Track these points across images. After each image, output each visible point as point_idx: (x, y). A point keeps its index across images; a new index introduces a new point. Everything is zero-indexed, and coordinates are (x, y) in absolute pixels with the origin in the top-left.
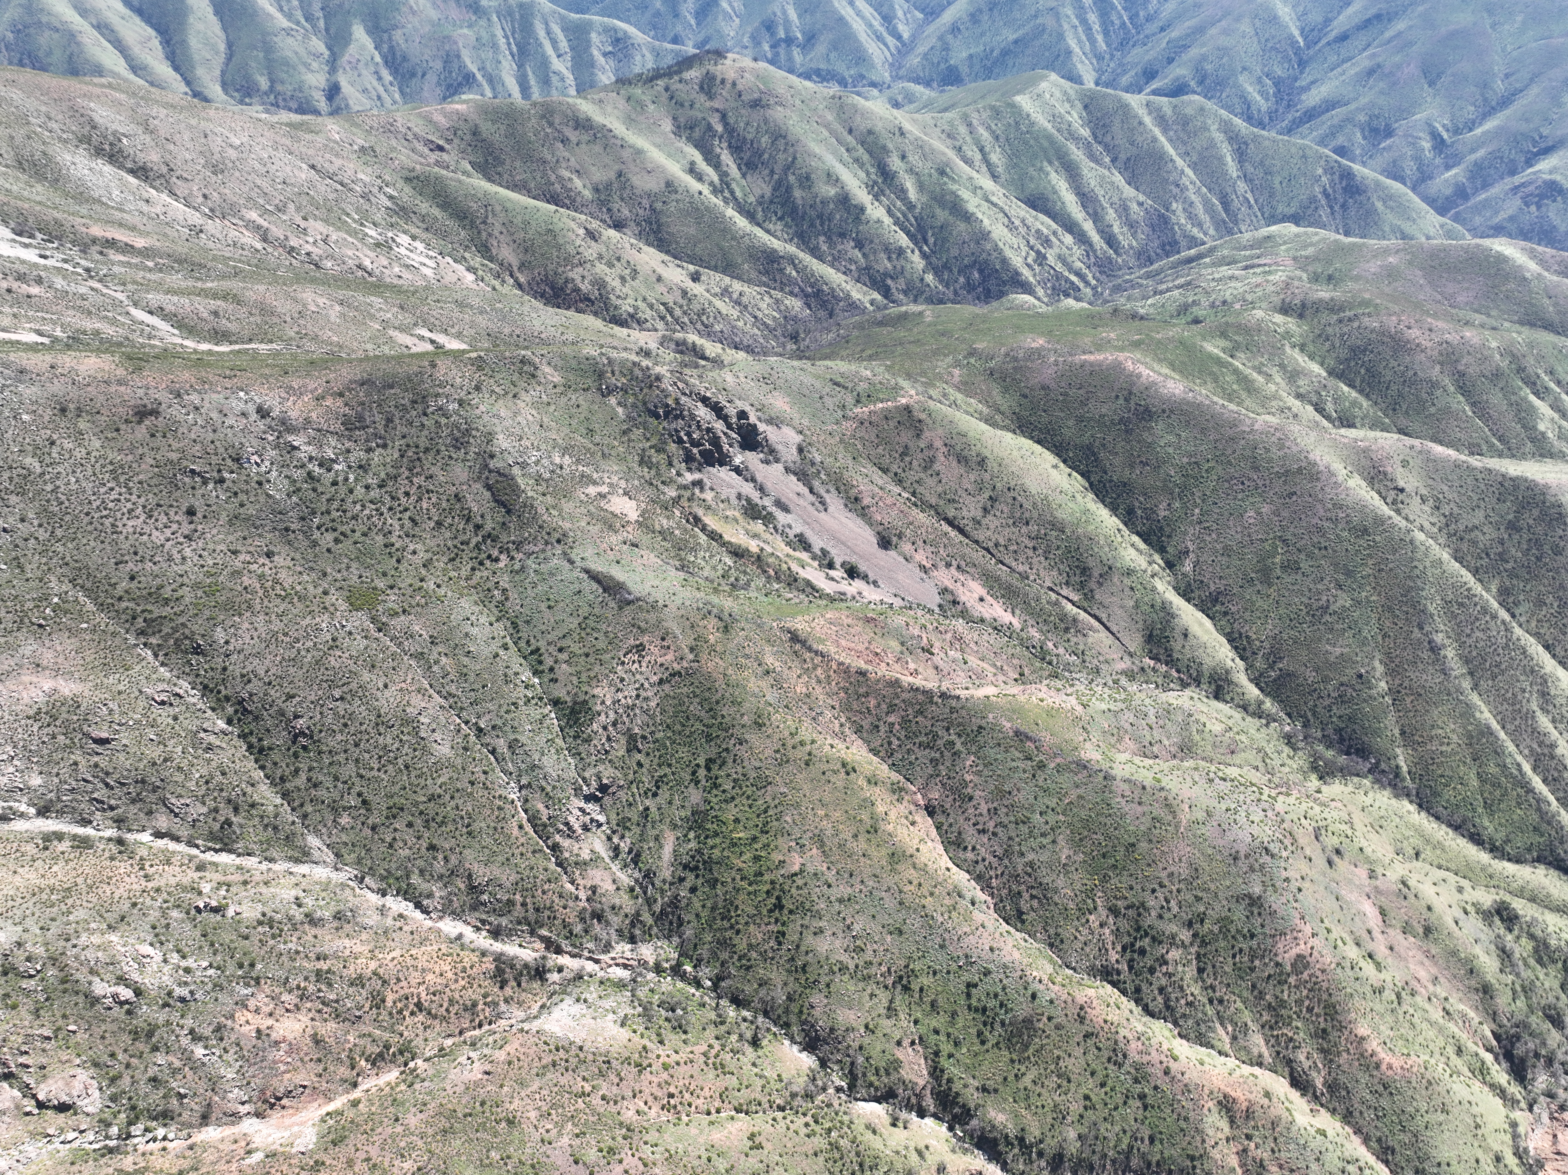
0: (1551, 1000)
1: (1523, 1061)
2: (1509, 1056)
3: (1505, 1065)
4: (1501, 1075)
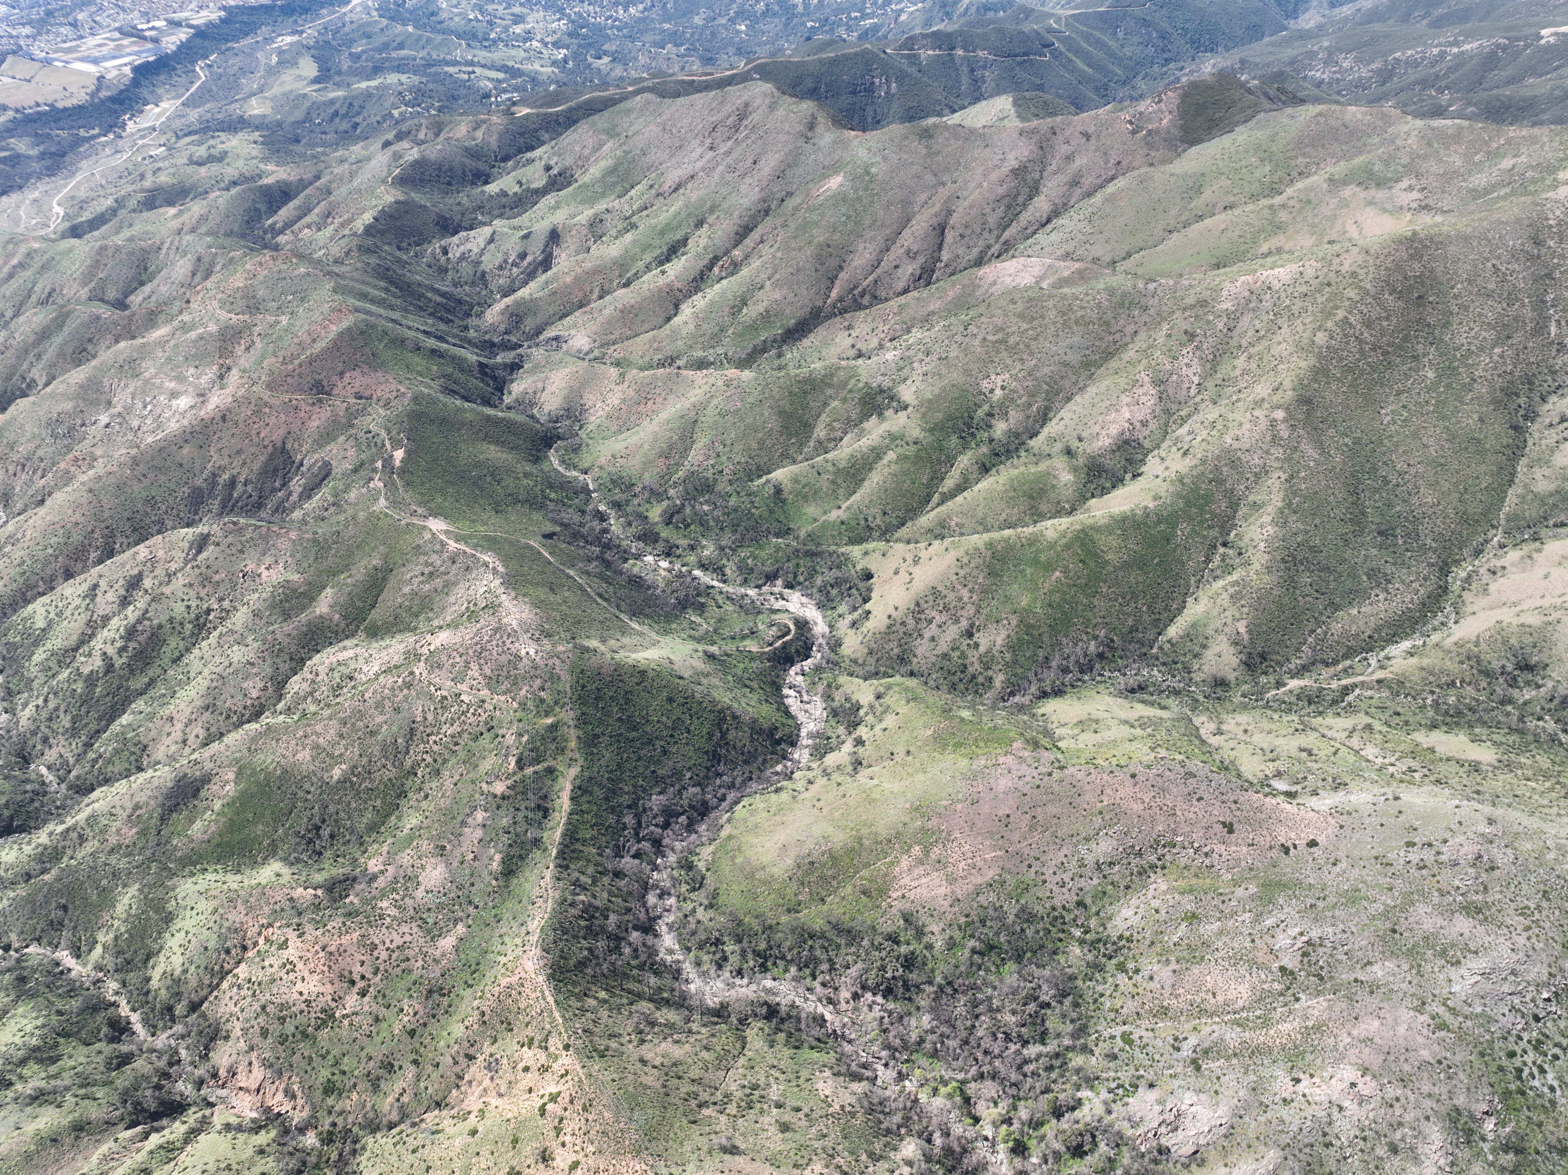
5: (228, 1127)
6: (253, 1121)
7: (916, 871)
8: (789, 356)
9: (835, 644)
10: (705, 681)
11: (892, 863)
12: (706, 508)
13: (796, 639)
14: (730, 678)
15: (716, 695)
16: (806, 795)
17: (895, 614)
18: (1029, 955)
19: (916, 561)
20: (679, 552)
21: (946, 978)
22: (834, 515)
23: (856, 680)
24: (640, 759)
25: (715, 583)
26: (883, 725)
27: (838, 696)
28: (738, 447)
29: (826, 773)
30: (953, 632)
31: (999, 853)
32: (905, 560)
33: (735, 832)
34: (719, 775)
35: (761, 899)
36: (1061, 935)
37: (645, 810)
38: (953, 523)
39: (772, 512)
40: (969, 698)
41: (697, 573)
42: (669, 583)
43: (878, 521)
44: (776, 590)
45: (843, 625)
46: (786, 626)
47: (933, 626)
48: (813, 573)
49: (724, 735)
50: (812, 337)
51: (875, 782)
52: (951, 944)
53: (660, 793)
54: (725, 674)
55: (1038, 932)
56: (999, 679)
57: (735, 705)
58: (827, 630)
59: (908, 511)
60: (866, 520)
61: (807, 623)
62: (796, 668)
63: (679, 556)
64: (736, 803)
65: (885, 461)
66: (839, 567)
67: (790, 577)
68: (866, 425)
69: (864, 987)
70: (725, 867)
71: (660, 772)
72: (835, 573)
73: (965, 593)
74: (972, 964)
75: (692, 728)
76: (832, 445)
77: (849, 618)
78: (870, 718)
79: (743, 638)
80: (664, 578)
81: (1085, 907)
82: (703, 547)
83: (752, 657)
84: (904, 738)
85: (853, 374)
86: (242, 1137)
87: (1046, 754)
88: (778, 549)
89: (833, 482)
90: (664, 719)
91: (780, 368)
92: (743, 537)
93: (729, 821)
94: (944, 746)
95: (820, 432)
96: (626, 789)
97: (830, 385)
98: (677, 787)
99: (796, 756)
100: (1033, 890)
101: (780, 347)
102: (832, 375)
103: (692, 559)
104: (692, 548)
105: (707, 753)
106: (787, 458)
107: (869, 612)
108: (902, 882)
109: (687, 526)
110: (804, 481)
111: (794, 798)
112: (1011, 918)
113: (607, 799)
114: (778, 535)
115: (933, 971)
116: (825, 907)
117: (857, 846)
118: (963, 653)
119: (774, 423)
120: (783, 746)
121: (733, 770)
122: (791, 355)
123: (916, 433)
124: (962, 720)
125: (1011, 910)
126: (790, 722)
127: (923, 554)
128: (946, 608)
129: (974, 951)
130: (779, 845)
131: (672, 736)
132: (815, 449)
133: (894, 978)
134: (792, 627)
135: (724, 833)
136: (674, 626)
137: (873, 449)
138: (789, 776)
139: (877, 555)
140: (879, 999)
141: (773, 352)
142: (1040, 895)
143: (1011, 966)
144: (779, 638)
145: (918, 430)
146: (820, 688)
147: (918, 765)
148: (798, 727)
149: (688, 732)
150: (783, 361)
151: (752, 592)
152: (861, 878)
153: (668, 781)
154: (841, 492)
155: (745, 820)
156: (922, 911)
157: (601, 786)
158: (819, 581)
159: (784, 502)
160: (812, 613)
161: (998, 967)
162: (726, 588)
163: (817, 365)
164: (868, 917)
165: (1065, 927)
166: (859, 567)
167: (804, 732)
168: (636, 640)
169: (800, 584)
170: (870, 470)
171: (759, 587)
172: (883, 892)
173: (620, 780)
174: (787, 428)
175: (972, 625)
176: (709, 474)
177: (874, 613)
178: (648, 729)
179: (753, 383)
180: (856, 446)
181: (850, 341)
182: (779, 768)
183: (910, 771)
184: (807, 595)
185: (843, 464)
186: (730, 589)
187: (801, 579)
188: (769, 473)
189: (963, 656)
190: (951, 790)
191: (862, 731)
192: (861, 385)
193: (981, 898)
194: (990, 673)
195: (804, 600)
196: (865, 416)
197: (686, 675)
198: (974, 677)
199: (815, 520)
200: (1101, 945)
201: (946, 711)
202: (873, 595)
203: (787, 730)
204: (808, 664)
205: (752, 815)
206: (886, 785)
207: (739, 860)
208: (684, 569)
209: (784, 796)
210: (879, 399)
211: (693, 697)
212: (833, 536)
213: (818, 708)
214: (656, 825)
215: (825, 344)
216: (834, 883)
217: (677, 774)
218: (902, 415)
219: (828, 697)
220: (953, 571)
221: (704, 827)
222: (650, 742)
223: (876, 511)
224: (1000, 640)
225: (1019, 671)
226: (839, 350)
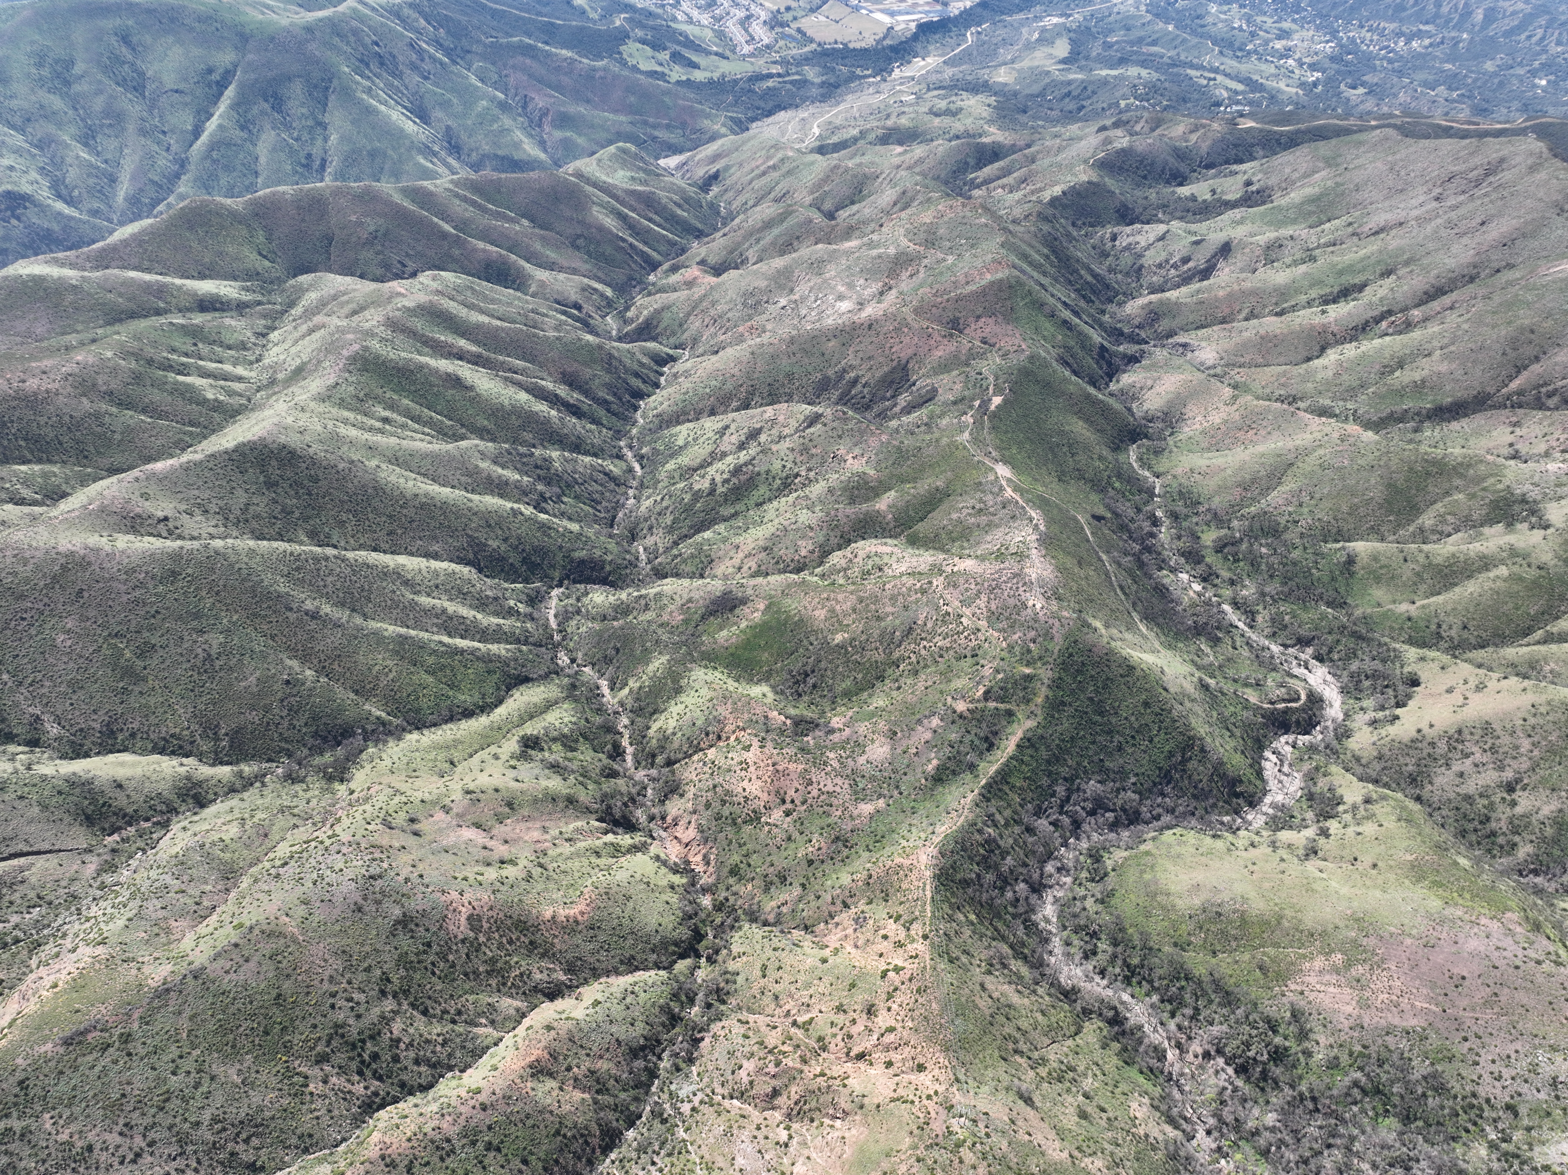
0: (599, 764)
1: (624, 817)
2: (616, 823)
3: (620, 831)
4: (626, 840)
5: (657, 858)
6: (675, 864)
7: (1328, 977)
8: (1428, 433)
9: (1343, 733)
10: (1188, 704)
11: (1304, 956)
12: (1264, 550)
13: (1302, 709)
14: (1215, 714)
15: (1193, 721)
16: (1244, 854)
17: (1426, 730)
18: (1420, 1123)
19: (1480, 688)
20: (1216, 581)
21: (1311, 1090)
22: (1403, 608)
23: (1349, 776)
24: (1094, 743)
25: (1241, 625)
26: (1359, 829)
27: (1322, 784)
28: (1326, 504)
29: (1273, 845)
30: (1490, 777)
31: (1433, 1007)
32: (1466, 682)
33: (1154, 851)
34: (1163, 795)
35: (1153, 919)
36: (1470, 1126)
37: (1078, 789)
38: (1547, 668)
39: (1333, 579)
40: (1477, 853)
41: (1226, 607)
42: (1194, 605)
43: (1453, 633)
44: (1303, 656)
45: (1360, 720)
46: (1297, 692)
47: (1468, 762)
48: (1352, 655)
49: (1184, 761)
50: (1464, 422)
51: (1324, 875)
52: (1333, 1064)
53: (1099, 782)
54: (1212, 707)
55: (1442, 1108)
56: (1524, 851)
57: (1209, 740)
58: (1341, 716)
59: (1495, 635)
60: (1439, 626)
61: (1321, 700)
62: (1291, 738)
63: (1215, 586)
64: (1169, 828)
65: (1491, 575)
66: (1384, 661)
67: (1325, 649)
68: (1486, 530)
69: (1220, 1052)
70: (1131, 876)
71: (1107, 764)
72: (1377, 665)
73: (1525, 744)
74: (1347, 1095)
75: (1156, 740)
76: (1435, 538)
77: (1370, 715)
78: (1348, 817)
79: (1246, 685)
80: (1191, 599)
81: (1516, 1115)
82: (1244, 586)
83: (1246, 705)
84: (1377, 850)
85: (1497, 472)
86: (664, 870)
87: (1545, 942)
88: (1323, 617)
89: (1418, 574)
90: (1133, 719)
91: (1410, 441)
92: (1292, 591)
93: (1154, 839)
94: (1420, 878)
95: (1427, 520)
96: (1070, 762)
97: (1462, 476)
98: (1117, 785)
99: (1250, 817)
100: (1457, 1064)
101: (1422, 422)
102: (1469, 466)
103: (1227, 593)
104: (1232, 583)
105: (1160, 769)
106: (1376, 532)
107: (1397, 718)
108: (1307, 979)
109: (1237, 561)
110: (1384, 561)
111: (1229, 850)
112: (1416, 1075)
113: (1048, 762)
114: (1329, 604)
115: (1301, 1078)
116: (1214, 961)
117: (1274, 922)
118: (1492, 804)
119: (1377, 493)
120: (1241, 801)
121: (1179, 798)
122: (1430, 433)
123: (1547, 557)
124: (1456, 863)
125: (1420, 1069)
126: (1258, 783)
127: (1492, 685)
128: (1493, 750)
129: (1356, 1084)
130: (1194, 882)
131: (1133, 737)
132: (1414, 535)
133: (1255, 1059)
134: (1303, 697)
135: (1143, 847)
136: (1180, 645)
137: (1482, 557)
138: (1235, 831)
139: (1435, 666)
140: (1230, 1071)
141: (1411, 425)
142: (1464, 1073)
143: (1392, 1122)
144: (1284, 701)
145: (1550, 555)
146: (1306, 766)
147: (1380, 882)
148: (1265, 792)
149: (1151, 741)
150: (1418, 436)
151: (1275, 649)
152: (1264, 954)
153: (1112, 776)
154: (1423, 587)
155: (1170, 846)
156: (1315, 1016)
157: (1048, 748)
158: (1354, 666)
159: (1352, 574)
160: (1332, 694)
161: (1377, 1114)
162: (1249, 633)
163: (1457, 451)
164: (1255, 992)
165: (1480, 1121)
166: (1406, 670)
167: (1268, 800)
168: (1137, 639)
169: (1332, 660)
170: (1469, 577)
171: (1285, 646)
172: (1282, 977)
173: (1068, 752)
174: (1389, 503)
175: (1518, 781)
176: (1283, 521)
177: (1403, 720)
178: (1114, 720)
179: (1372, 446)
180: (1464, 548)
181: (1511, 439)
182: (1226, 819)
183: (1368, 883)
184: (1334, 675)
185: (1439, 560)
186: (1254, 637)
187: (1336, 657)
188: (1349, 541)
189: (1491, 806)
190: (1406, 921)
191: (1333, 825)
192: (1500, 487)
193: (1390, 1039)
194: (1517, 839)
195: (1329, 678)
196: (1490, 521)
197: (1172, 690)
198: (1493, 834)
199: (1379, 605)
200: (1516, 1162)
201: (1441, 848)
202: (1410, 703)
203: (1251, 788)
204: (1303, 739)
205: (1179, 844)
206: (1333, 884)
207: (1147, 876)
208: (1214, 599)
209: (1219, 844)
210: (1517, 508)
211: (1170, 712)
212: (1391, 628)
213: (1295, 785)
214: (1083, 808)
215: (1477, 433)
216: (1234, 944)
217: (1123, 774)
218: (1538, 534)
219: (1310, 778)
220: (1520, 715)
221: (1127, 833)
222: (1110, 732)
223: (1457, 622)
224: (1547, 810)
225: (1557, 852)
226: (1491, 445)
